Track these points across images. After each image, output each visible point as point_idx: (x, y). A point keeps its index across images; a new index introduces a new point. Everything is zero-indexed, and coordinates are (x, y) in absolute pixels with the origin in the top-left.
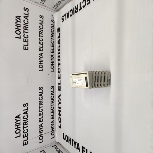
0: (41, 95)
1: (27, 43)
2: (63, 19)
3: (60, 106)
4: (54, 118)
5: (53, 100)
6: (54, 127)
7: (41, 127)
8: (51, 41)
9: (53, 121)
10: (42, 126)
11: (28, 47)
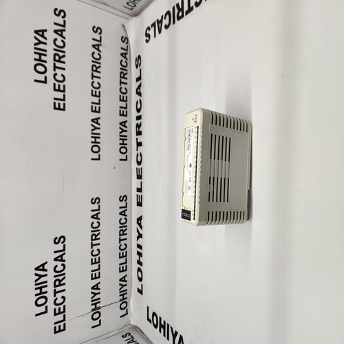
0: (95, 217)
1: (63, 93)
2: (148, 35)
3: (140, 241)
4: (126, 270)
5: (124, 229)
6: (126, 290)
7: (96, 291)
8: (121, 88)
9: (124, 277)
10: (99, 289)
11: (64, 104)
